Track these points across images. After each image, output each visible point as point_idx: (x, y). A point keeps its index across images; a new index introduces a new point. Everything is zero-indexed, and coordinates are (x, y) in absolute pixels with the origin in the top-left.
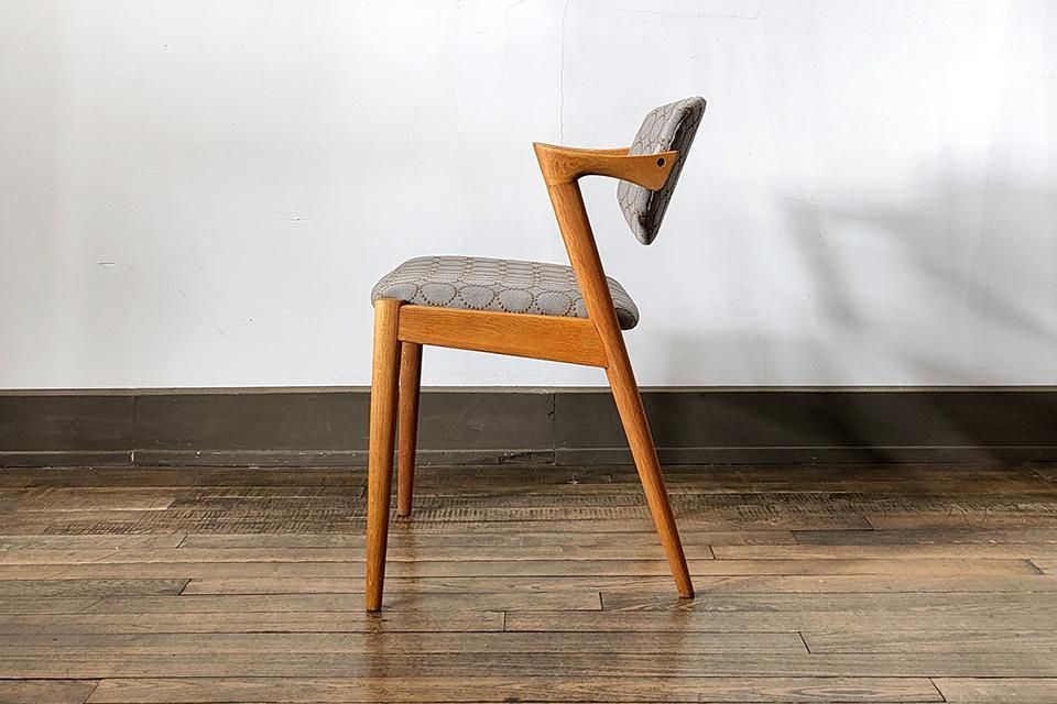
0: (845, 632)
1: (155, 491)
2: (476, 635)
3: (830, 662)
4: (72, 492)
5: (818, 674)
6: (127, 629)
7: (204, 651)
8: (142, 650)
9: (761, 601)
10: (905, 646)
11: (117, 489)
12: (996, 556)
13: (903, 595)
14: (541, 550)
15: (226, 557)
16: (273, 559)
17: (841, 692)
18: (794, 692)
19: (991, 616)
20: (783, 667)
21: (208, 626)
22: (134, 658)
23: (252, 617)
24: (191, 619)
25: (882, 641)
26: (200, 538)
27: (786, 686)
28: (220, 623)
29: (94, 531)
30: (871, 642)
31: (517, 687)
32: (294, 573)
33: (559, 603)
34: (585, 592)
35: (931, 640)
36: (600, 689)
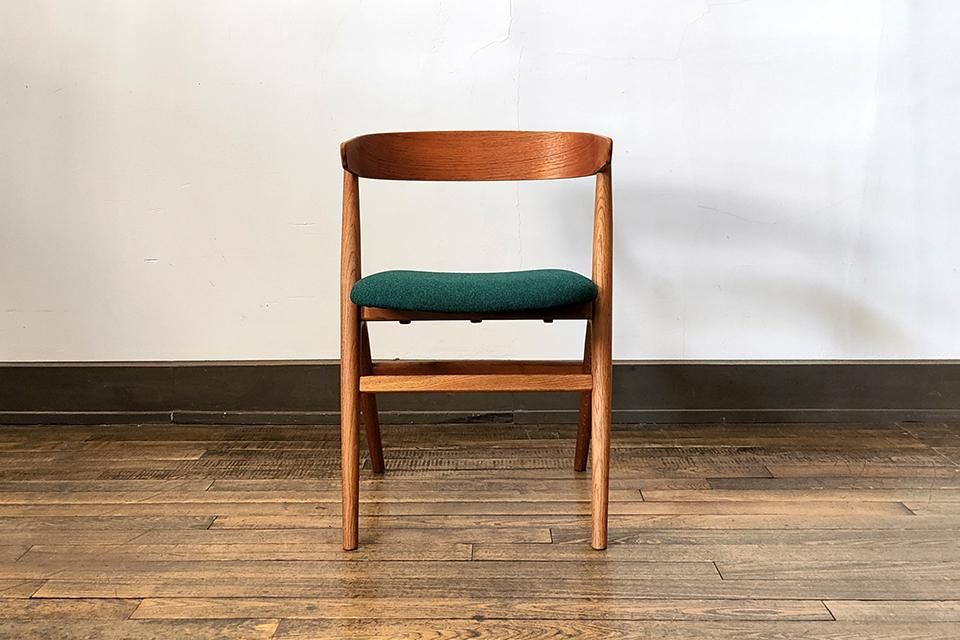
0: (751, 562)
1: (189, 444)
2: (449, 563)
3: (740, 586)
4: (122, 445)
5: (729, 596)
6: (165, 557)
7: (227, 575)
8: (176, 575)
9: (682, 536)
10: (802, 574)
11: (159, 442)
12: (875, 500)
13: (799, 531)
14: (501, 493)
15: (246, 498)
16: (284, 500)
17: (749, 612)
18: (710, 612)
19: (871, 549)
20: (701, 591)
21: (230, 555)
22: (170, 581)
23: (267, 547)
24: (217, 549)
25: (781, 570)
26: (226, 483)
27: (704, 607)
28: (241, 553)
29: (140, 476)
30: (772, 571)
31: (483, 606)
32: (302, 512)
33: (517, 537)
34: (538, 528)
35: (824, 569)
36: (550, 608)
